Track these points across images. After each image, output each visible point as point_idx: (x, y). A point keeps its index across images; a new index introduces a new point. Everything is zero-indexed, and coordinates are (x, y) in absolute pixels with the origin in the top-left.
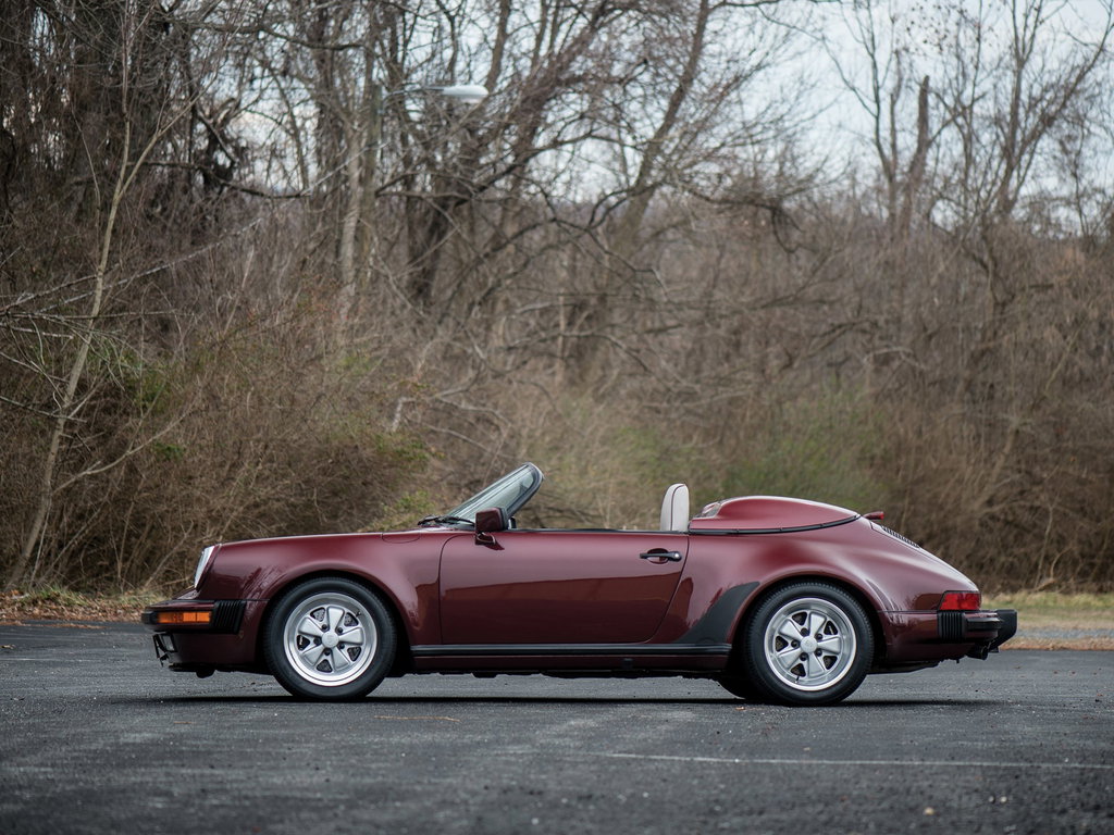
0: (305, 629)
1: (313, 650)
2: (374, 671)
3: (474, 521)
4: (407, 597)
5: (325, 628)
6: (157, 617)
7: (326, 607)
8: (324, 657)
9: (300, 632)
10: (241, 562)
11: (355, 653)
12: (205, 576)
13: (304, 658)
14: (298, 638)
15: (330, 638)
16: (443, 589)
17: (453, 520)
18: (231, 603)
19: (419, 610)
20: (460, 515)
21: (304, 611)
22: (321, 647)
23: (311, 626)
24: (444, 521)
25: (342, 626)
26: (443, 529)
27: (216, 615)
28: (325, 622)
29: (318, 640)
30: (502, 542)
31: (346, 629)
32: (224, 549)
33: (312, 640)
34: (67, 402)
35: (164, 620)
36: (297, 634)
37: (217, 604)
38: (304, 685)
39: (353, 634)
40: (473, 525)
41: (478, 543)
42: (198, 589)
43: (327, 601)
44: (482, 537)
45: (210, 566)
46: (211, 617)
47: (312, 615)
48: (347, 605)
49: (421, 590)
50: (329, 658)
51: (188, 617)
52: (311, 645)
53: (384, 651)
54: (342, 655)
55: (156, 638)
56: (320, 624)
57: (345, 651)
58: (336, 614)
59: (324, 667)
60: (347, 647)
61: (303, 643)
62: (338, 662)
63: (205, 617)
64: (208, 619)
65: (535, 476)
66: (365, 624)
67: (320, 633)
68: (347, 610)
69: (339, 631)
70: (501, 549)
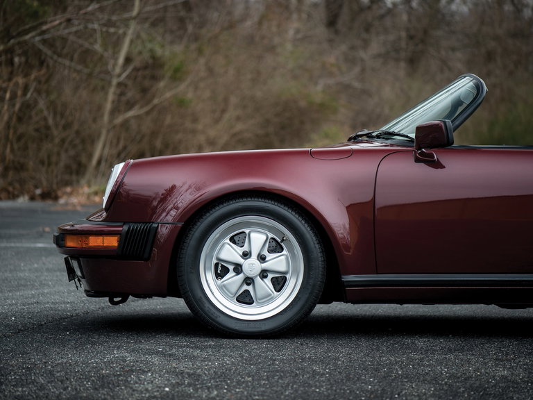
0: (223, 256)
1: (232, 280)
2: (301, 303)
3: (413, 136)
4: (336, 218)
5: (246, 255)
6: (63, 240)
7: (247, 231)
8: (245, 287)
9: (218, 259)
10: (151, 180)
11: (279, 283)
12: (114, 195)
13: (222, 288)
14: (217, 265)
15: (252, 266)
16: (377, 206)
17: (389, 135)
18: (140, 226)
19: (350, 233)
20: (396, 129)
21: (222, 236)
22: (241, 276)
23: (230, 252)
24: (378, 137)
25: (265, 252)
26: (376, 145)
27: (125, 239)
28: (246, 248)
29: (238, 269)
30: (444, 159)
31: (269, 256)
32: (135, 166)
33: (231, 268)
34: (118, 70)
35: (70, 243)
36: (215, 261)
37: (126, 228)
38: (222, 319)
39: (277, 262)
40: (412, 140)
41: (417, 160)
42: (107, 209)
43: (248, 225)
44: (422, 154)
45: (119, 185)
46: (119, 242)
47: (232, 239)
48: (271, 229)
49: (353, 210)
50: (250, 288)
51: (95, 242)
52: (231, 274)
53: (311, 281)
54: (266, 285)
55: (67, 261)
56: (240, 251)
57: (268, 281)
58: (258, 239)
59: (245, 299)
60: (270, 276)
61: (221, 271)
62: (260, 293)
63: (112, 242)
64: (115, 244)
65: (478, 87)
66: (291, 250)
67: (241, 260)
68: (270, 235)
69: (262, 259)
70: (444, 167)
